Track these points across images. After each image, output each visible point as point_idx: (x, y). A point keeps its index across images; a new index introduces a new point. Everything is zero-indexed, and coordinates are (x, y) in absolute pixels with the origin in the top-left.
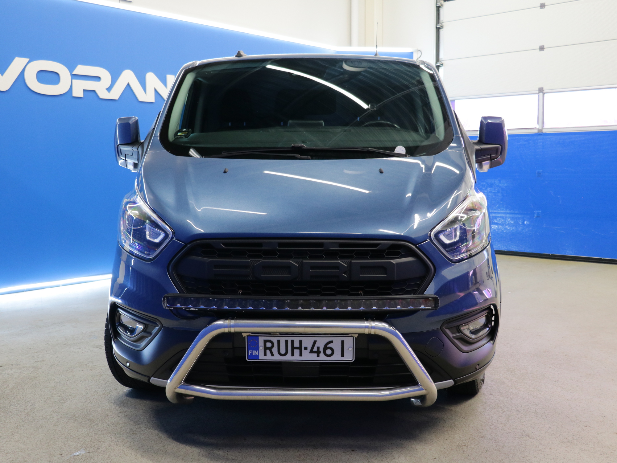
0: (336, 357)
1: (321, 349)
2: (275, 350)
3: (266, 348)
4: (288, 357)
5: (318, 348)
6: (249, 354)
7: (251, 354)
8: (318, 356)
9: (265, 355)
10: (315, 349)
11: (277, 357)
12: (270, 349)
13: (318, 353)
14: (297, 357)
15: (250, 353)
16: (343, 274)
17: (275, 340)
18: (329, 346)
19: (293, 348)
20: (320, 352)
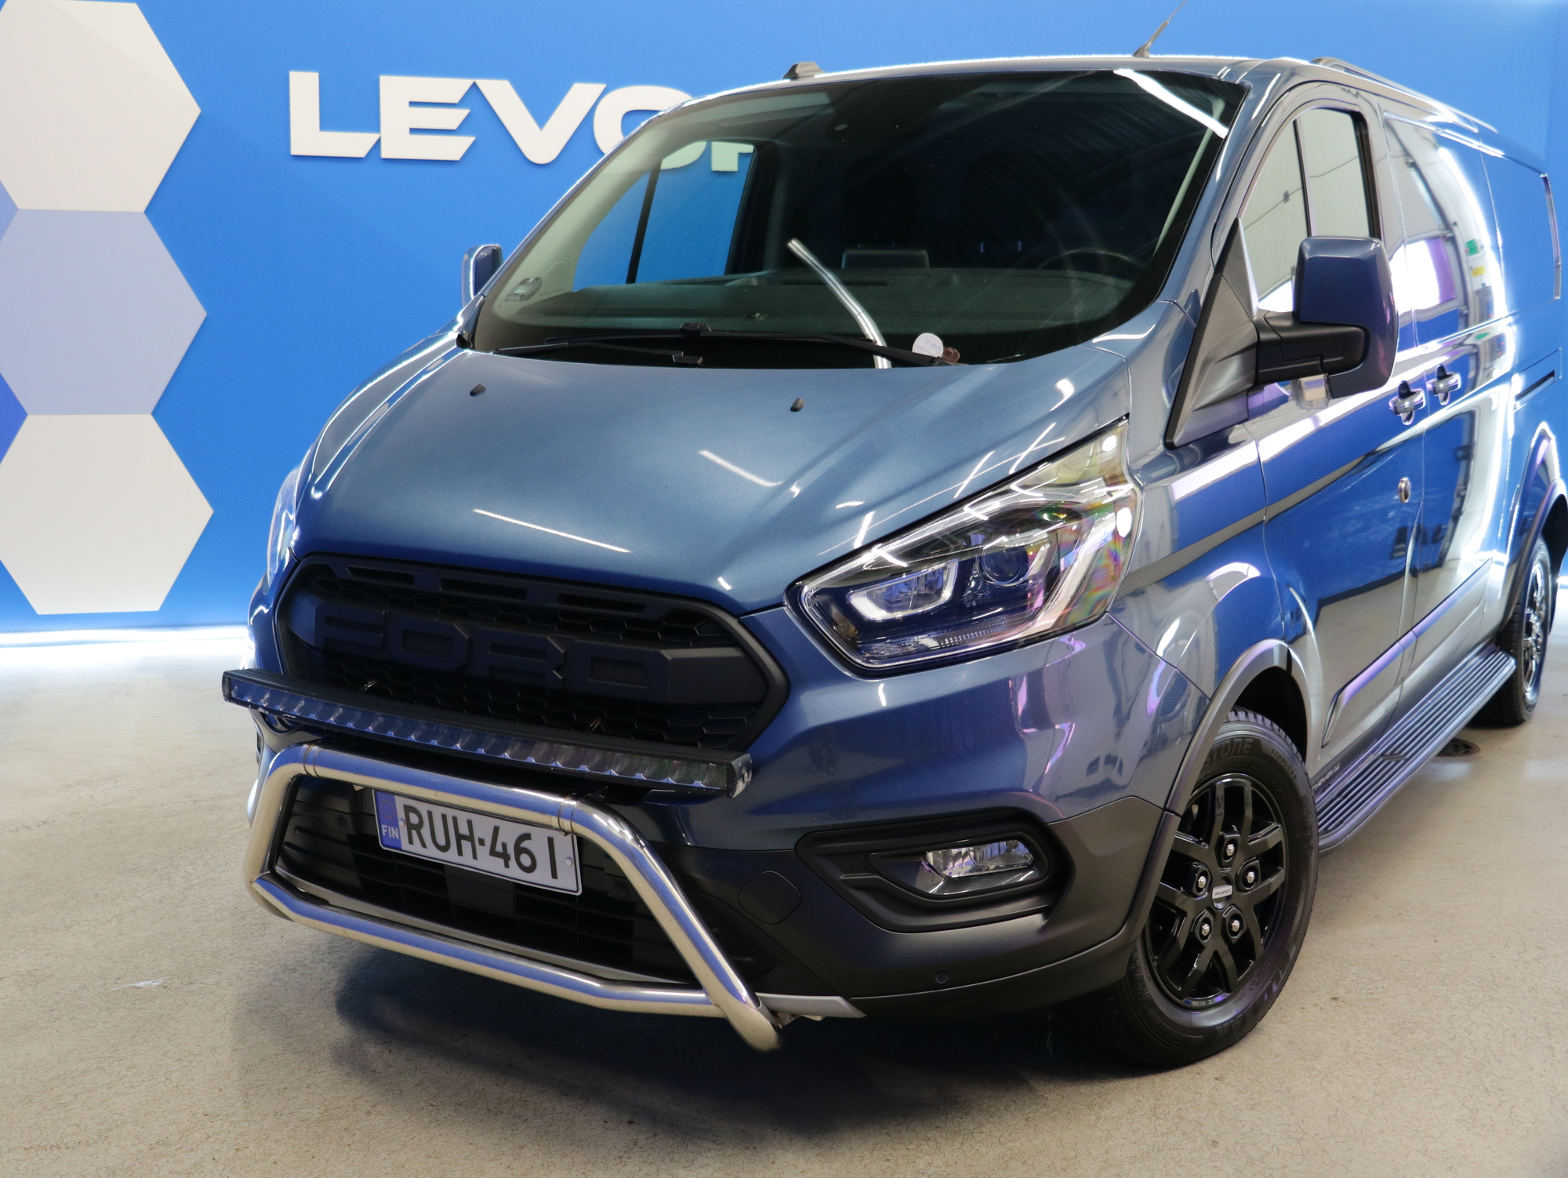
0: (541, 878)
1: (511, 851)
2: (426, 831)
3: (410, 827)
4: (451, 857)
5: (504, 845)
6: (384, 834)
7: (387, 833)
8: (507, 866)
9: (411, 842)
10: (499, 848)
11: (431, 853)
12: (418, 827)
13: (505, 856)
14: (466, 861)
15: (384, 831)
16: (554, 672)
17: (423, 808)
18: (525, 844)
19: (460, 837)
20: (509, 856)
